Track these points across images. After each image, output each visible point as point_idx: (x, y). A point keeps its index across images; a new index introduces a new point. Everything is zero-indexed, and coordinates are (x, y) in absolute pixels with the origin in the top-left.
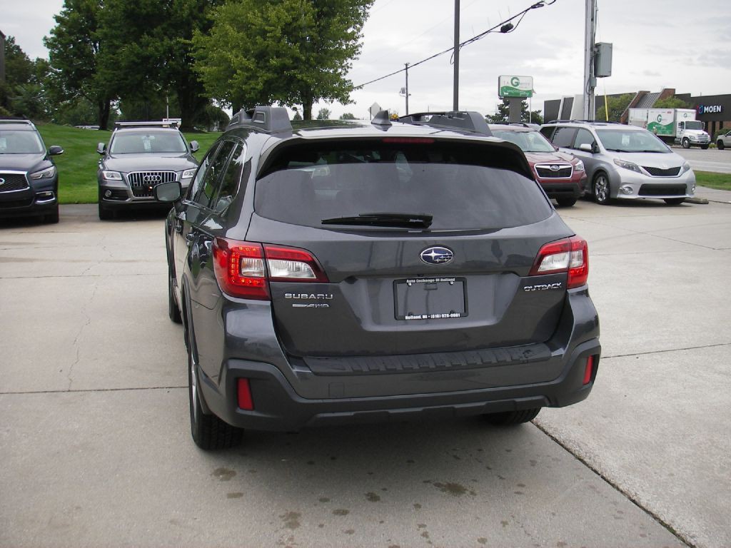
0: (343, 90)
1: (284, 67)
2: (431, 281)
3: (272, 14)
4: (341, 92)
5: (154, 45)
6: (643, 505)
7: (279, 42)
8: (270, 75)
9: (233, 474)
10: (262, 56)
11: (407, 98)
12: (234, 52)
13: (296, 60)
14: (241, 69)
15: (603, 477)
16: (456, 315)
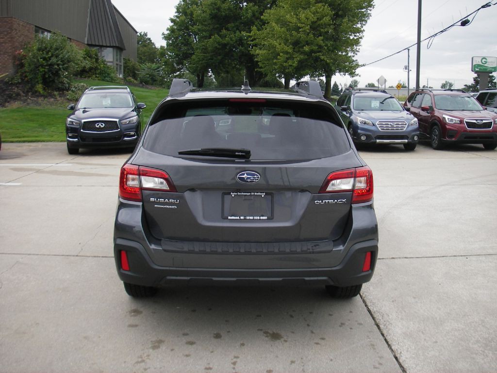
0: (351, 67)
1: (312, 51)
2: (248, 194)
3: (302, 16)
4: (350, 68)
5: (230, 37)
6: (401, 361)
7: (308, 35)
8: (302, 57)
9: (140, 312)
10: (296, 44)
11: (408, 73)
12: (278, 41)
13: (320, 47)
14: (282, 52)
15: (386, 340)
16: (265, 218)
